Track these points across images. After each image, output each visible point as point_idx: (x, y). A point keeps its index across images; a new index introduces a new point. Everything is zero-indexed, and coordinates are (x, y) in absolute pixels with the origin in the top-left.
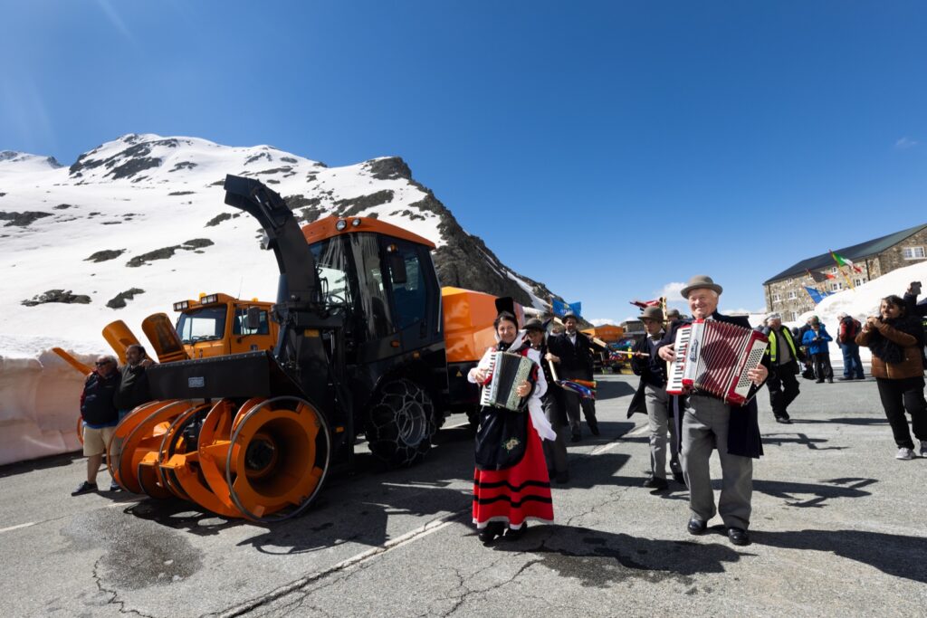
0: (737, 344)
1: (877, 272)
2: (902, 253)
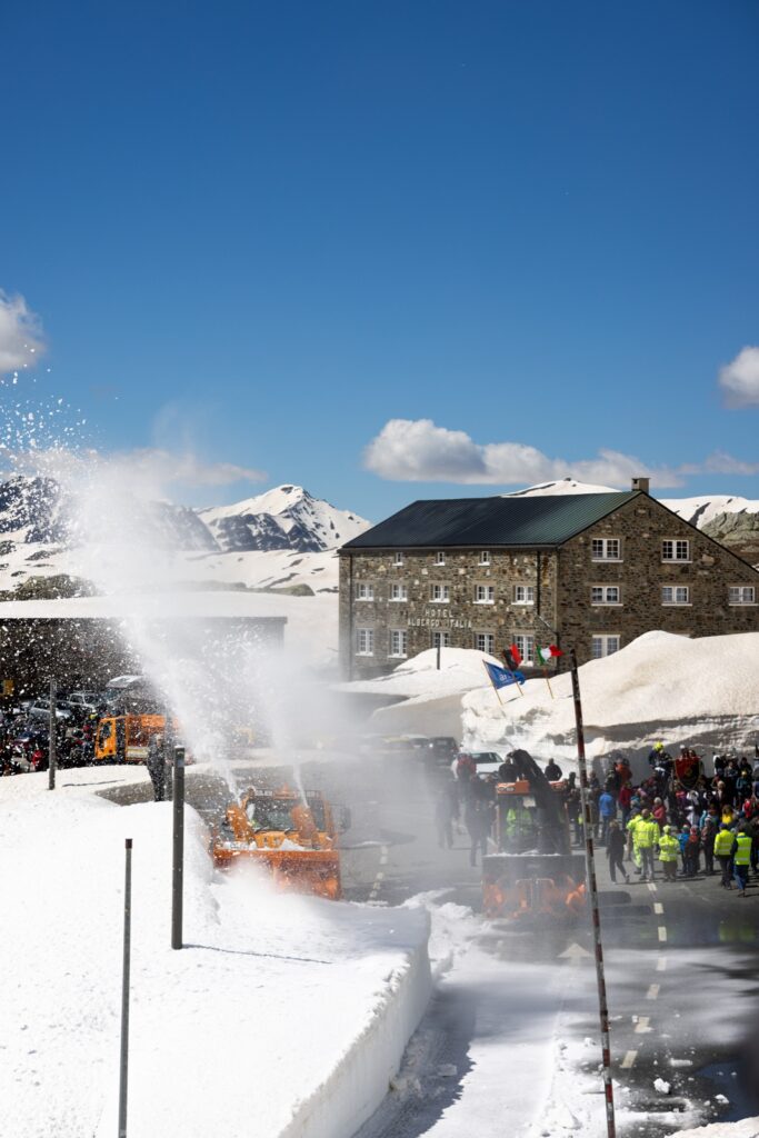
1: (552, 581)
2: (590, 548)
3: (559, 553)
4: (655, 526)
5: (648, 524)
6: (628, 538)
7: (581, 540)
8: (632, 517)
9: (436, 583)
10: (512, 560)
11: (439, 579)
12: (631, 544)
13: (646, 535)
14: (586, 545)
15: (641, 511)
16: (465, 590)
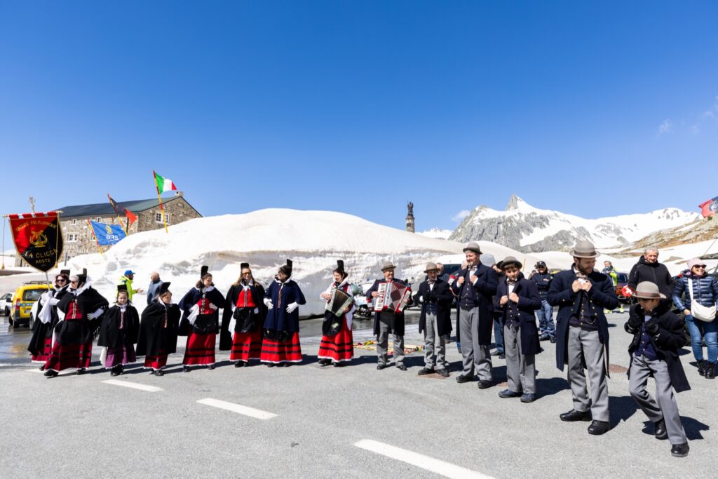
0: (402, 291)
1: (135, 228)
2: (155, 216)
3: (140, 215)
4: (185, 212)
5: (182, 210)
6: (173, 215)
7: (151, 212)
8: (176, 206)
9: (70, 233)
10: (113, 220)
11: (72, 231)
12: (174, 218)
13: (181, 215)
14: (154, 214)
15: (180, 205)
16: (86, 236)
